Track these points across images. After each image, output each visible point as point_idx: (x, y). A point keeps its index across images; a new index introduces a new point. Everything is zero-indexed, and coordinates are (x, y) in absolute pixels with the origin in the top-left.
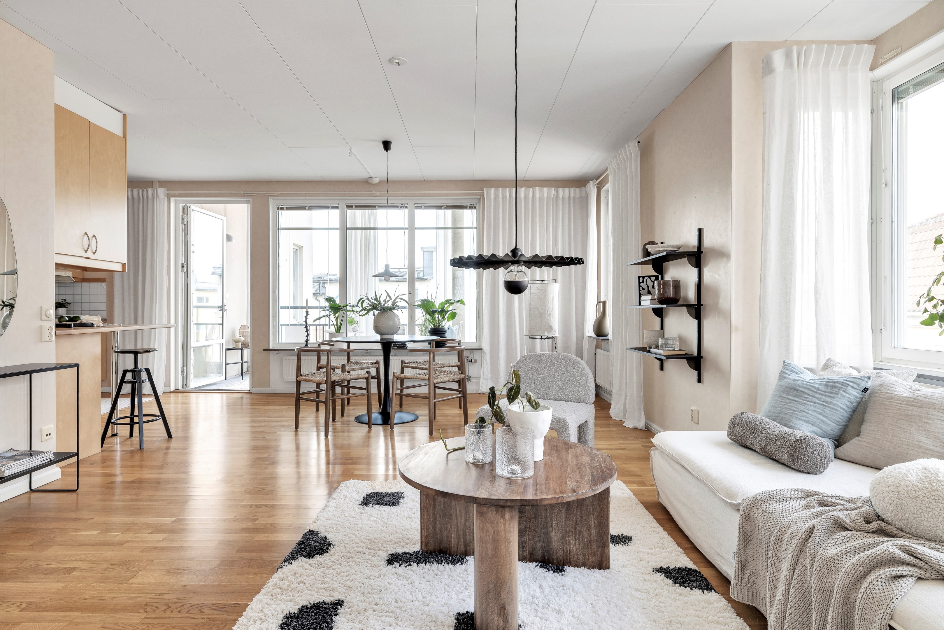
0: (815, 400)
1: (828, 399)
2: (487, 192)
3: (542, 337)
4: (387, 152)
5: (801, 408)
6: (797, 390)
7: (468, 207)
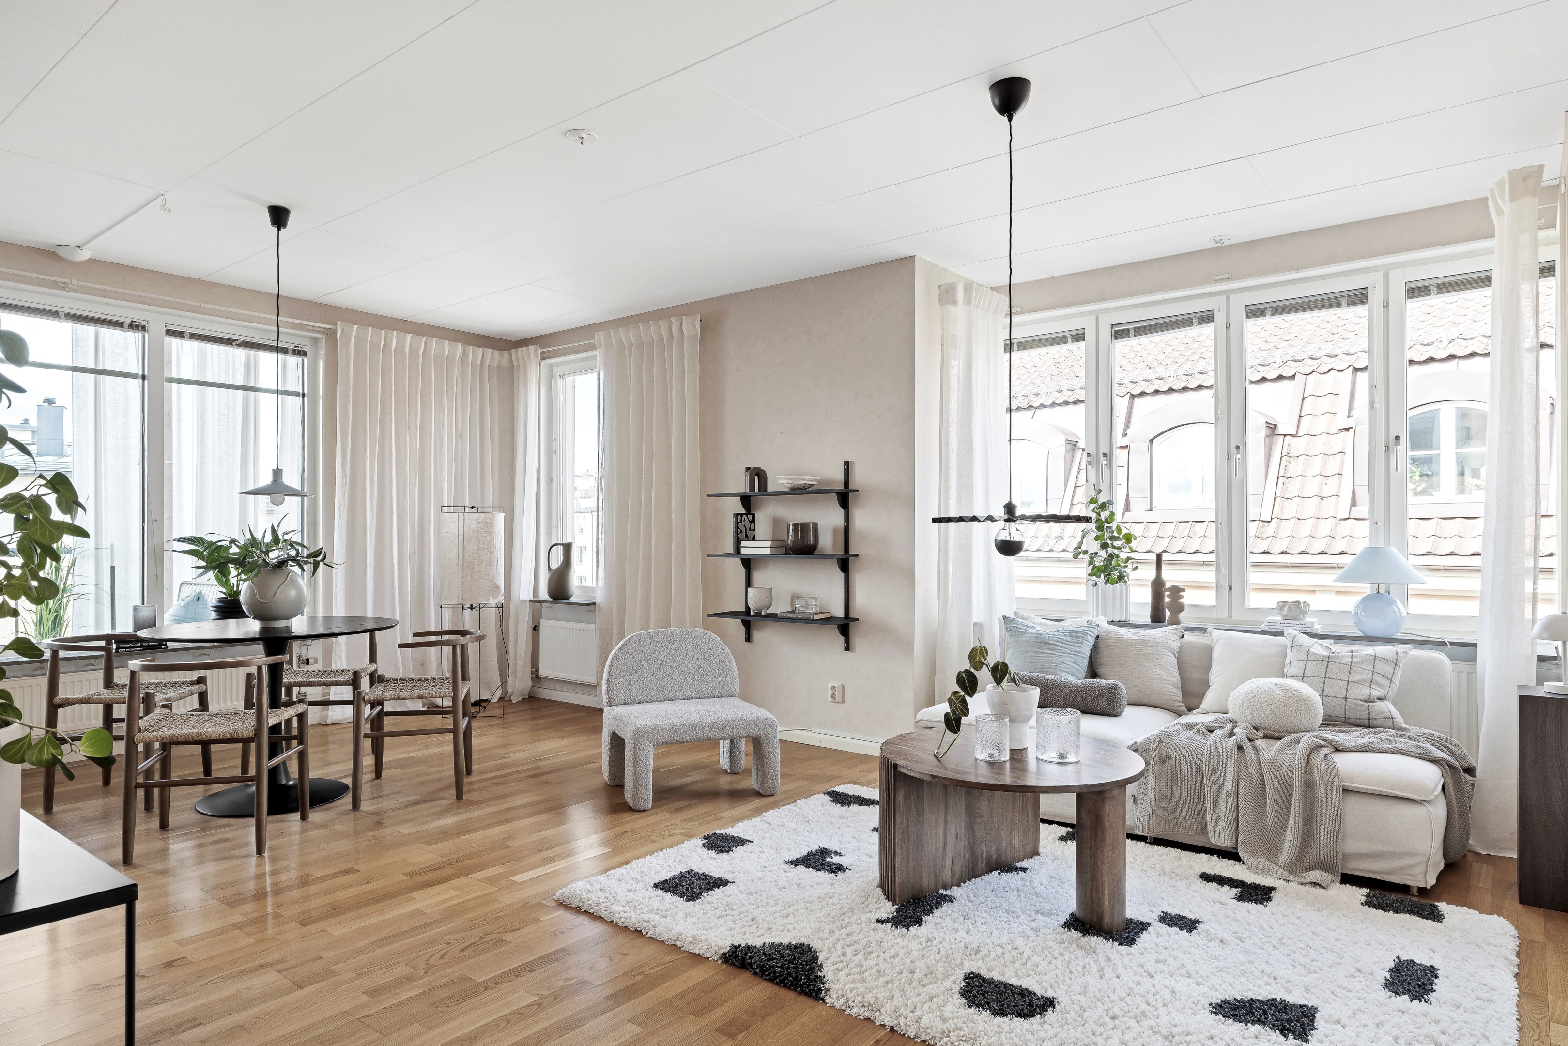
0: (1068, 651)
1: (1077, 649)
2: (343, 330)
3: (471, 605)
4: (279, 229)
5: (1060, 660)
6: (1049, 644)
7: (290, 351)
